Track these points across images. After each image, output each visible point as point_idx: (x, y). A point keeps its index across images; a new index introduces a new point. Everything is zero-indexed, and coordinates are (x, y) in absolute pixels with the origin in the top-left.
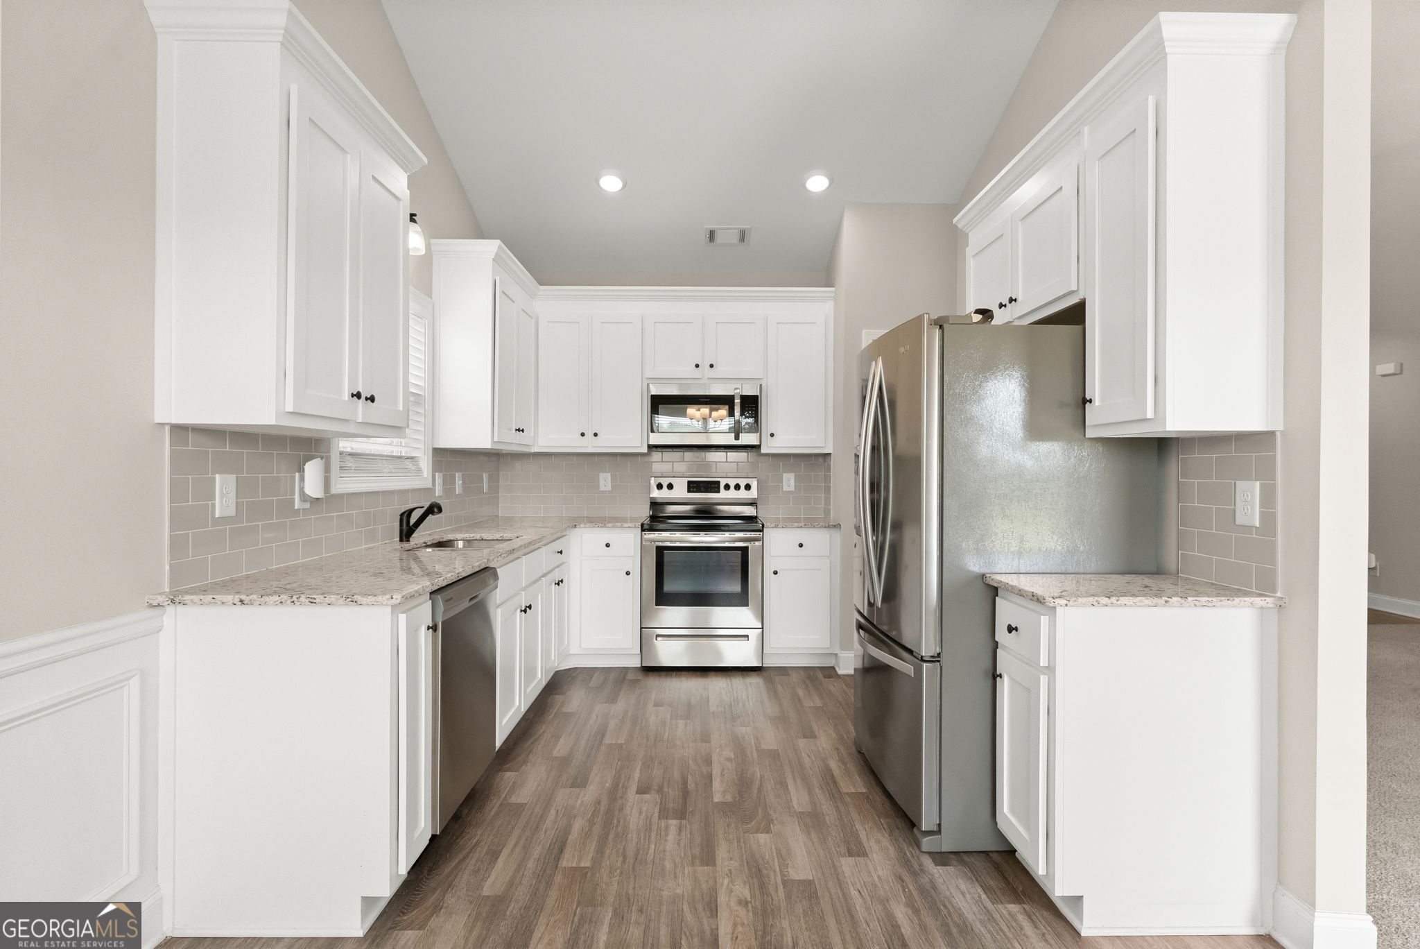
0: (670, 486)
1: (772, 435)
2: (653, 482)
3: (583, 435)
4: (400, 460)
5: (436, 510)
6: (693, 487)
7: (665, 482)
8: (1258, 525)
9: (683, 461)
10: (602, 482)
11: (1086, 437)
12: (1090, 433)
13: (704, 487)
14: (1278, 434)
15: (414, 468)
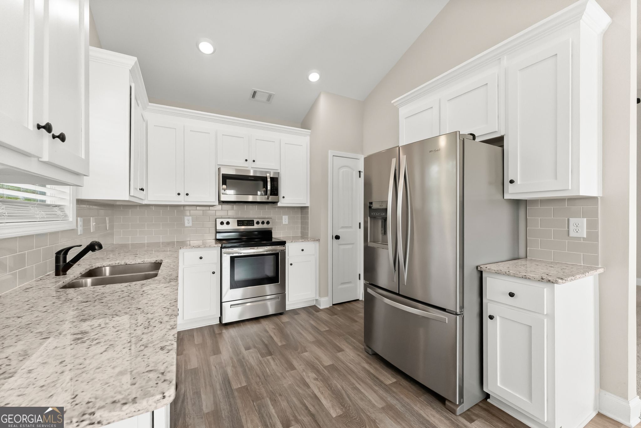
0: (228, 223)
1: (284, 197)
2: (219, 221)
3: (179, 194)
4: (49, 208)
5: (96, 247)
6: (240, 223)
7: (225, 221)
8: (585, 237)
9: (233, 210)
10: (186, 222)
11: (504, 198)
12: (507, 197)
13: (246, 223)
14: (599, 198)
15: (61, 214)
